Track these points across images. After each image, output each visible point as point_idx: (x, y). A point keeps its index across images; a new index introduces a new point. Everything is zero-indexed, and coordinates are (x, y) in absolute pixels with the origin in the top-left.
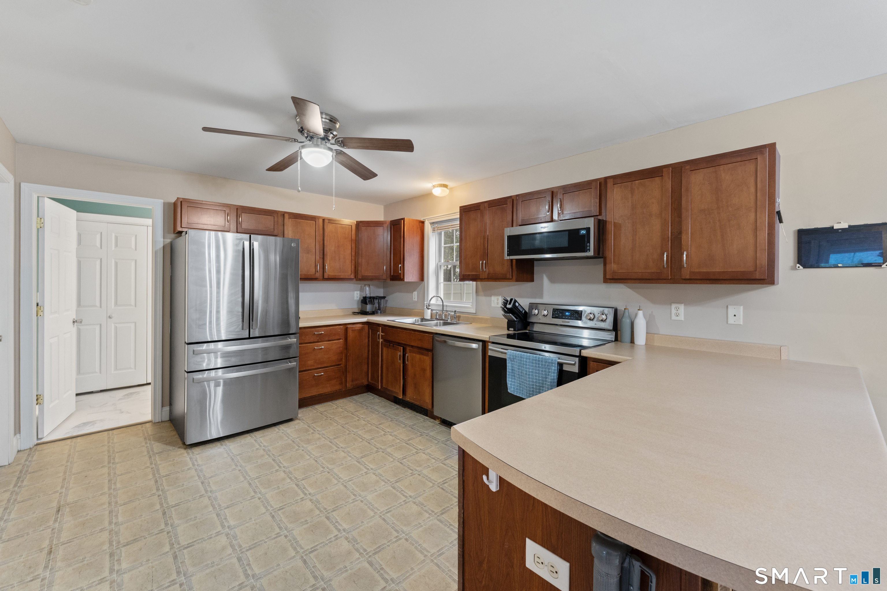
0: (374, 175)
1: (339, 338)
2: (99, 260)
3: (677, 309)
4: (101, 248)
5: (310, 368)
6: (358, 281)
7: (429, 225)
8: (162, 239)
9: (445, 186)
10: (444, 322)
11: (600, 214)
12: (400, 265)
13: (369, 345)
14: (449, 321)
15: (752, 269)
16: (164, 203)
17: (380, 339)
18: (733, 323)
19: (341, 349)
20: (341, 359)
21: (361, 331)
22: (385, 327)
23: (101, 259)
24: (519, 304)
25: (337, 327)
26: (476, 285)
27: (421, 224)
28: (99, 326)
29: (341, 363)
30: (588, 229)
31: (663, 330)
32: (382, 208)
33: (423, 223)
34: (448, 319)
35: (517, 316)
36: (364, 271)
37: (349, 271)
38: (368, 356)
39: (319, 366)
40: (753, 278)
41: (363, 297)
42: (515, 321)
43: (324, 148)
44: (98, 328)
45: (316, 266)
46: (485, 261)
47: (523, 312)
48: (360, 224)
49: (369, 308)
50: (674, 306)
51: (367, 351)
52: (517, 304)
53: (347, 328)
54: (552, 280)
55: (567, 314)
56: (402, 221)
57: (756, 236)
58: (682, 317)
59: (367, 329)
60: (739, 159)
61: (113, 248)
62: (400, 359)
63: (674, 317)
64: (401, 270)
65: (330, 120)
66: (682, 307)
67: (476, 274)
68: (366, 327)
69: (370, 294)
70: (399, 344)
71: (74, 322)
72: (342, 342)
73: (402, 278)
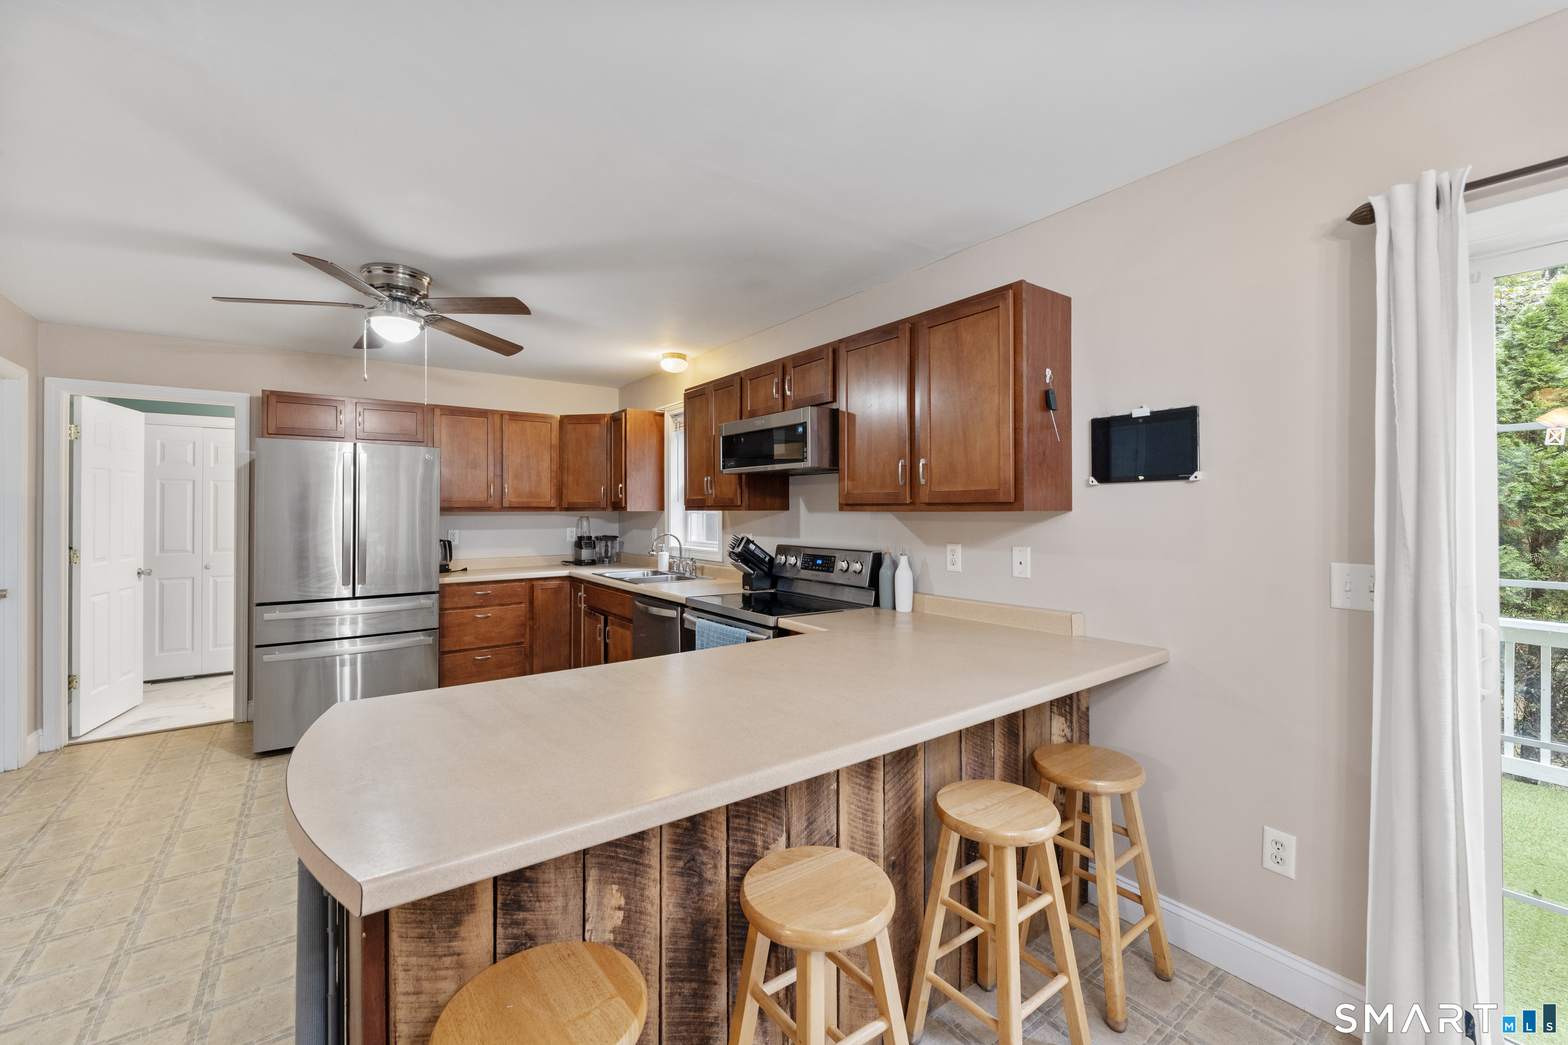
0: (520, 348)
1: (519, 601)
2: (191, 483)
3: (954, 553)
4: (194, 464)
5: (467, 647)
6: (563, 511)
7: (670, 418)
8: (248, 452)
9: (682, 357)
10: (678, 577)
11: (834, 399)
12: (620, 486)
13: (571, 613)
14: (687, 575)
15: (996, 487)
16: (250, 398)
17: (583, 604)
18: (1020, 576)
19: (523, 618)
20: (523, 635)
21: (557, 591)
22: (592, 586)
23: (194, 482)
24: (757, 546)
25: (516, 583)
26: (723, 515)
27: (658, 418)
28: (191, 580)
29: (522, 640)
30: (804, 425)
31: (938, 587)
32: (615, 392)
33: (662, 415)
34: (686, 571)
35: (752, 566)
36: (572, 497)
37: (547, 494)
38: (570, 631)
39: (484, 645)
40: (997, 501)
41: (578, 537)
42: (751, 574)
43: (402, 316)
44: (189, 583)
45: (488, 487)
46: (711, 477)
47: (767, 559)
48: (565, 420)
49: (585, 554)
50: (950, 547)
51: (567, 623)
52: (752, 547)
53: (533, 585)
54: (811, 508)
55: (819, 562)
56: (624, 414)
57: (999, 433)
58: (959, 567)
59: (569, 588)
60: (980, 308)
61: (212, 465)
62: (600, 636)
63: (950, 567)
64: (621, 494)
65: (411, 275)
66: (959, 549)
67: (700, 498)
68: (567, 584)
69: (590, 532)
70: (602, 612)
71: (139, 573)
72: (524, 608)
73: (623, 506)
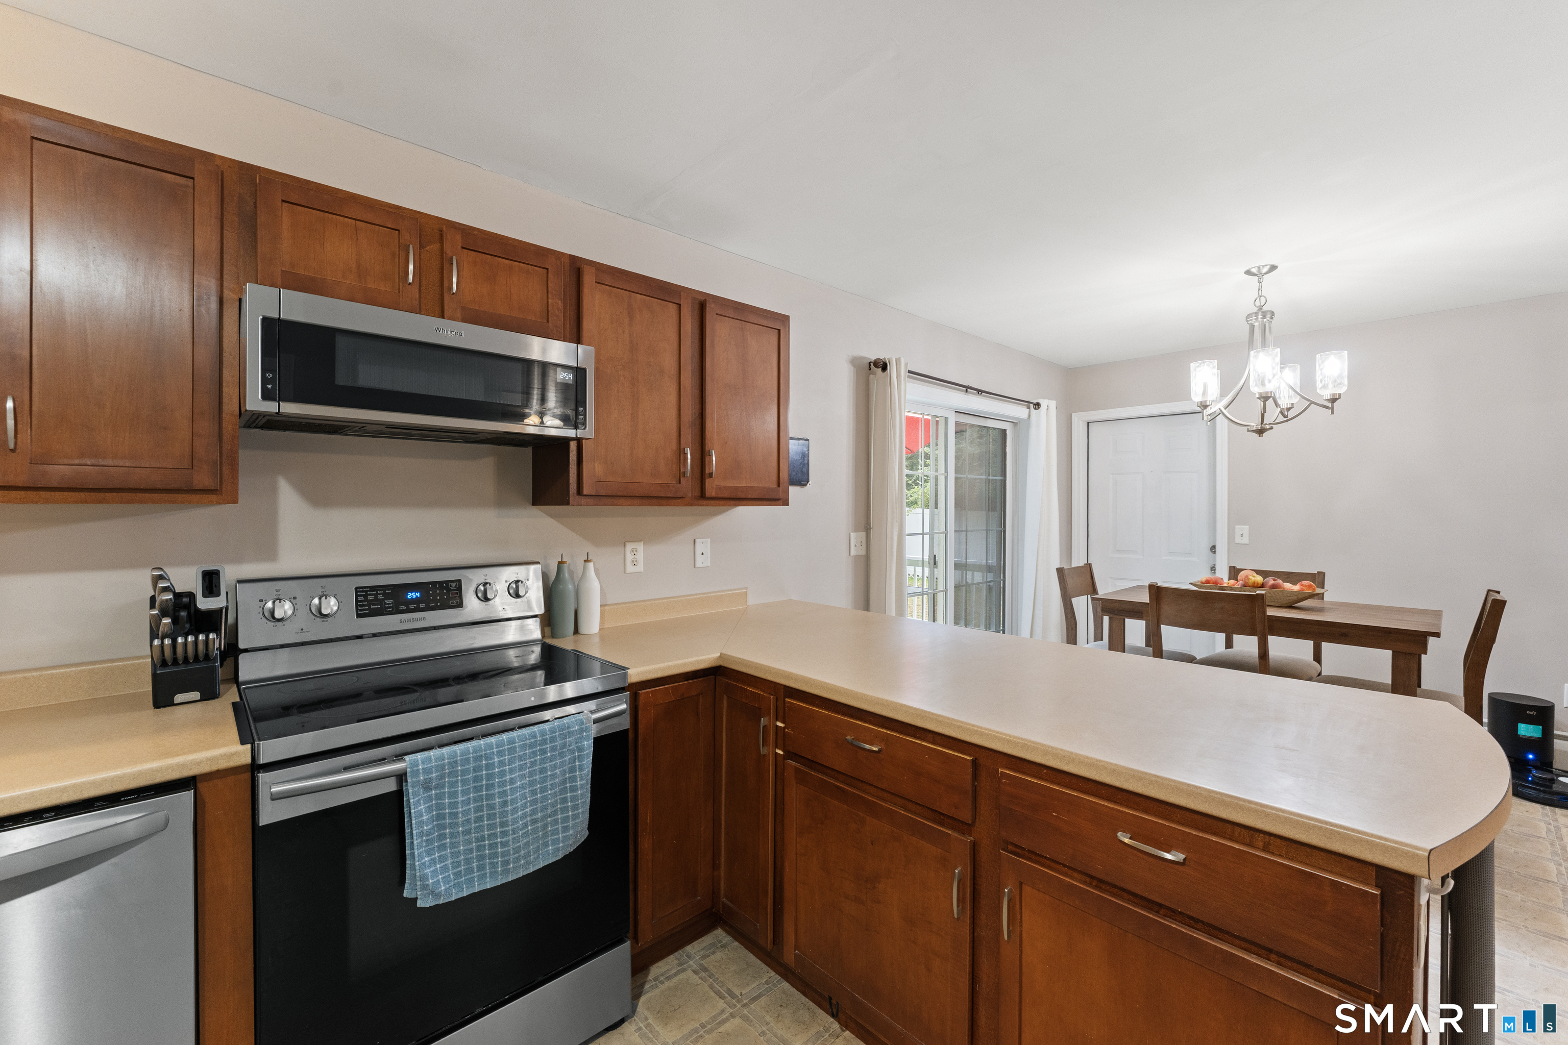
3: (635, 552)
18: (702, 566)
30: (579, 372)
50: (629, 547)
55: (412, 595)
58: (640, 568)
60: (764, 322)
63: (630, 569)
66: (640, 547)
